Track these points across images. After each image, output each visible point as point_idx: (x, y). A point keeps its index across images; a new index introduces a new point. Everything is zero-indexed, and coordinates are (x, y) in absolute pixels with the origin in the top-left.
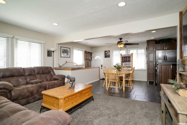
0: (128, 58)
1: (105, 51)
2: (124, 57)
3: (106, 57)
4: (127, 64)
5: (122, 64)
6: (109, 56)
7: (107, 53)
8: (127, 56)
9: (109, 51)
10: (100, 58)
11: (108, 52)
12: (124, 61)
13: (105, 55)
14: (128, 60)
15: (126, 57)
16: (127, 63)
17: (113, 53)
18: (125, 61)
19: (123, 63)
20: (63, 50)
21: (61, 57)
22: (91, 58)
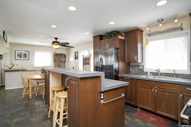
6: (77, 58)
9: (77, 52)
12: (84, 63)
13: (75, 56)
14: (87, 63)
16: (87, 66)
19: (84, 66)
20: (19, 54)
21: (15, 59)
22: (65, 59)
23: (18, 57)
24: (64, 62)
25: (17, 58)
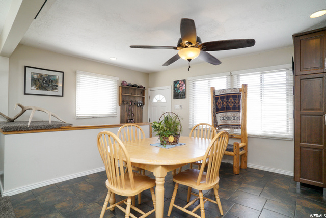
0: (231, 99)
1: (175, 82)
2: (222, 98)
3: (176, 96)
4: (229, 118)
5: (215, 116)
6: (183, 95)
8: (229, 92)
9: (184, 81)
10: (164, 100)
11: (183, 83)
12: (219, 108)
13: (174, 91)
14: (231, 106)
15: (228, 97)
16: (229, 114)
18: (223, 109)
19: (219, 115)
20: (35, 77)
21: (25, 94)
22: (141, 99)
23: (34, 88)
24: (142, 106)
25: (31, 89)
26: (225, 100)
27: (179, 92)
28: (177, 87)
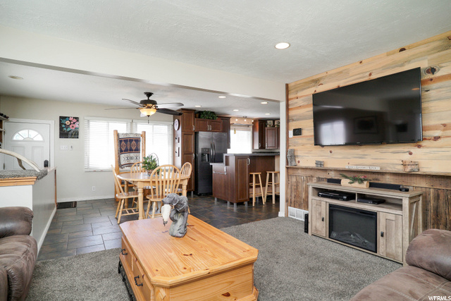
0: (134, 142)
1: (62, 118)
2: (126, 141)
3: (64, 134)
4: (131, 158)
5: (119, 157)
6: (75, 135)
7: (67, 123)
8: (131, 136)
9: (77, 119)
10: (39, 138)
11: (75, 120)
12: (123, 149)
13: (61, 129)
14: (134, 148)
15: (131, 140)
16: (132, 155)
17: (89, 127)
18: (126, 151)
19: (122, 156)
26: (129, 143)
27: (68, 129)
28: (65, 124)
